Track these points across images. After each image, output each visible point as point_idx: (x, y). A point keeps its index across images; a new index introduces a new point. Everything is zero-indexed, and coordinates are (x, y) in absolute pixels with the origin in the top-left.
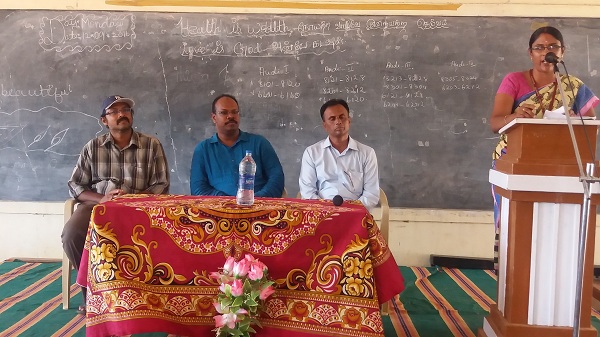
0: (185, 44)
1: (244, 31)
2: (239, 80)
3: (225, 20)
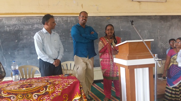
0: (6, 27)
1: (25, 22)
2: (25, 37)
3: (19, 19)
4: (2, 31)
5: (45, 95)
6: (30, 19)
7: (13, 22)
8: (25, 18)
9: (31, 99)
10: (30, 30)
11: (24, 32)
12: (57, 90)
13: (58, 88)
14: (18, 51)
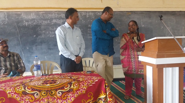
0: (24, 21)
1: (44, 16)
2: (43, 32)
3: (37, 13)
4: (21, 26)
5: (70, 92)
6: (49, 13)
7: (32, 16)
8: (44, 12)
9: (55, 97)
10: (48, 25)
11: (42, 27)
12: (81, 88)
13: (82, 86)
14: (36, 46)
